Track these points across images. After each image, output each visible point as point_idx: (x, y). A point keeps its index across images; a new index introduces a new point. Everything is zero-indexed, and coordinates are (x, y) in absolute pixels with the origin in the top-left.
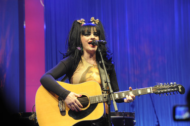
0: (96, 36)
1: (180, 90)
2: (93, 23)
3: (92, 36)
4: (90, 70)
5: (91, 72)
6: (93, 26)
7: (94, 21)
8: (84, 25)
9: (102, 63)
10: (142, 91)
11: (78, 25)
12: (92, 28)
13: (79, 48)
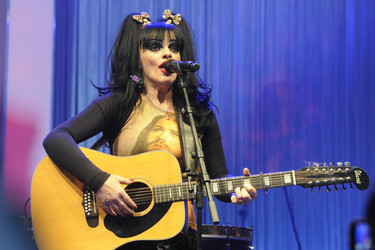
0: (174, 52)
1: (358, 181)
2: (169, 22)
3: (166, 50)
4: (158, 124)
5: (161, 129)
6: (169, 28)
7: (170, 18)
8: (148, 27)
9: (187, 113)
10: (272, 178)
11: (135, 25)
12: (166, 33)
13: (135, 78)
